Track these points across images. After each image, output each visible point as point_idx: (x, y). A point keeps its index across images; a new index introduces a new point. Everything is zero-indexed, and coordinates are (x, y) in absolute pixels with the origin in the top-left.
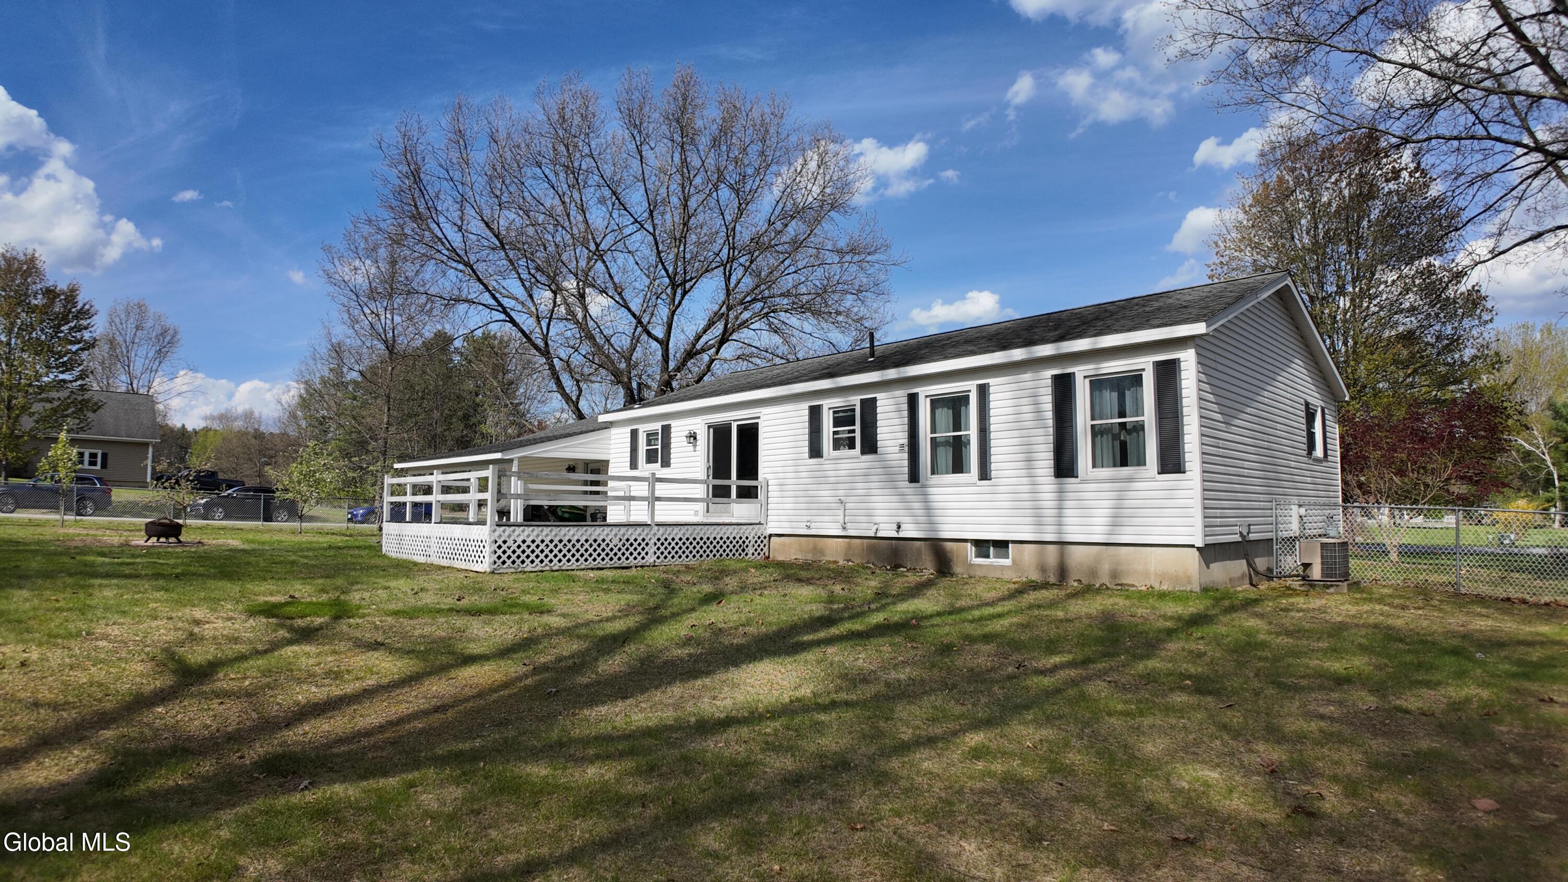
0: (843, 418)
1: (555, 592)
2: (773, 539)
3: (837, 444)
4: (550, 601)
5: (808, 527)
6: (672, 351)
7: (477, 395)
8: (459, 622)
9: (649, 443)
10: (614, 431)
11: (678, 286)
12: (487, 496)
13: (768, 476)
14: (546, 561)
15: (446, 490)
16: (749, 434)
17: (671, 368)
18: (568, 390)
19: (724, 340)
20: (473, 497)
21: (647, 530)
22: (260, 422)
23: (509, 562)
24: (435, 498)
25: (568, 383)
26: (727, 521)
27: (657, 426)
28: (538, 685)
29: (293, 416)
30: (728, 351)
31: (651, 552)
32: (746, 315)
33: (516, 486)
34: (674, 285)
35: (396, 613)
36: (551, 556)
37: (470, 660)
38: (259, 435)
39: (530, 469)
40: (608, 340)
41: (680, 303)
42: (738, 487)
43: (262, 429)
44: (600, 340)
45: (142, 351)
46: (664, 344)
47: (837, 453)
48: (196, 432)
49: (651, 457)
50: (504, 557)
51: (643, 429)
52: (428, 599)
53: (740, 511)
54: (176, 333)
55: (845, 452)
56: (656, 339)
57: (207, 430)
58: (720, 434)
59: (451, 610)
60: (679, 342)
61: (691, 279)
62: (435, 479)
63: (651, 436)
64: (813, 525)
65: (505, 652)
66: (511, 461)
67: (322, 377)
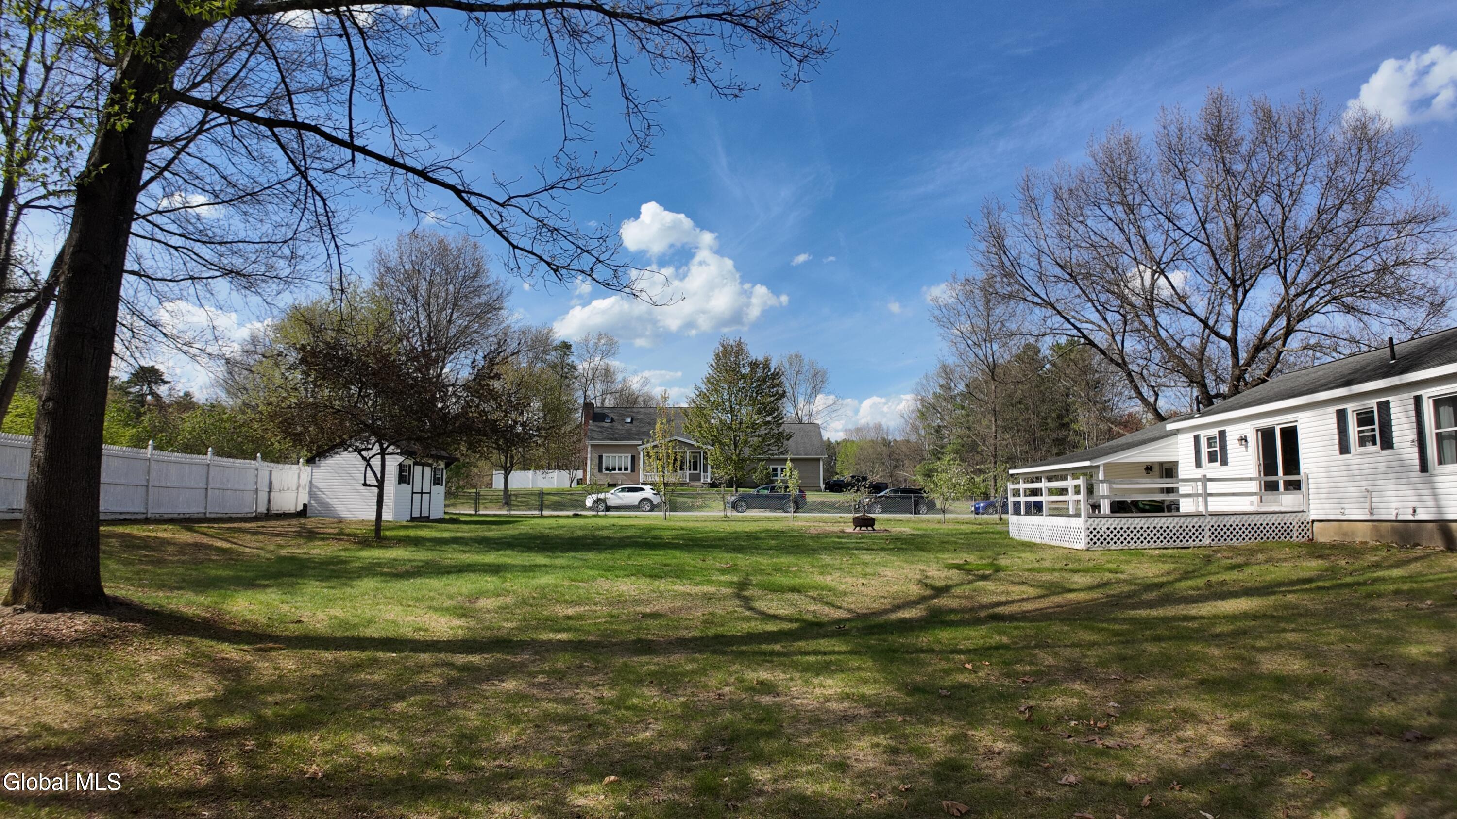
0: (1365, 419)
1: (1128, 562)
2: (1315, 524)
3: (1362, 442)
4: (1123, 567)
5: (1343, 514)
6: (1241, 344)
7: (1067, 396)
8: (1067, 575)
9: (1210, 446)
10: (1180, 437)
11: (1238, 286)
12: (1080, 497)
13: (1307, 471)
14: (1125, 542)
15: (1051, 492)
16: (1290, 435)
17: (1242, 362)
18: (1145, 395)
19: (1289, 331)
20: (1071, 497)
21: (1202, 519)
22: (887, 433)
23: (1098, 543)
24: (1043, 498)
25: (1145, 391)
26: (1277, 509)
27: (1214, 432)
28: (1107, 602)
29: (915, 428)
30: (1295, 341)
31: (1207, 536)
32: (1312, 301)
33: (1103, 489)
34: (1235, 288)
35: (1029, 570)
36: (1129, 539)
37: (1071, 591)
38: (886, 443)
39: (1115, 472)
40: (1179, 345)
41: (1243, 301)
42: (1285, 482)
43: (890, 438)
44: (1172, 344)
45: (802, 390)
46: (1233, 341)
47: (1363, 449)
48: (838, 443)
49: (1212, 458)
50: (1095, 539)
51: (1204, 434)
52: (1047, 564)
53: (1287, 501)
54: (825, 373)
55: (1370, 448)
56: (1224, 338)
57: (845, 441)
58: (1267, 435)
59: (1061, 569)
60: (1246, 336)
61: (1251, 277)
62: (1043, 485)
63: (1210, 441)
64: (1347, 511)
65: (1091, 588)
66: (1098, 467)
67: (934, 393)
